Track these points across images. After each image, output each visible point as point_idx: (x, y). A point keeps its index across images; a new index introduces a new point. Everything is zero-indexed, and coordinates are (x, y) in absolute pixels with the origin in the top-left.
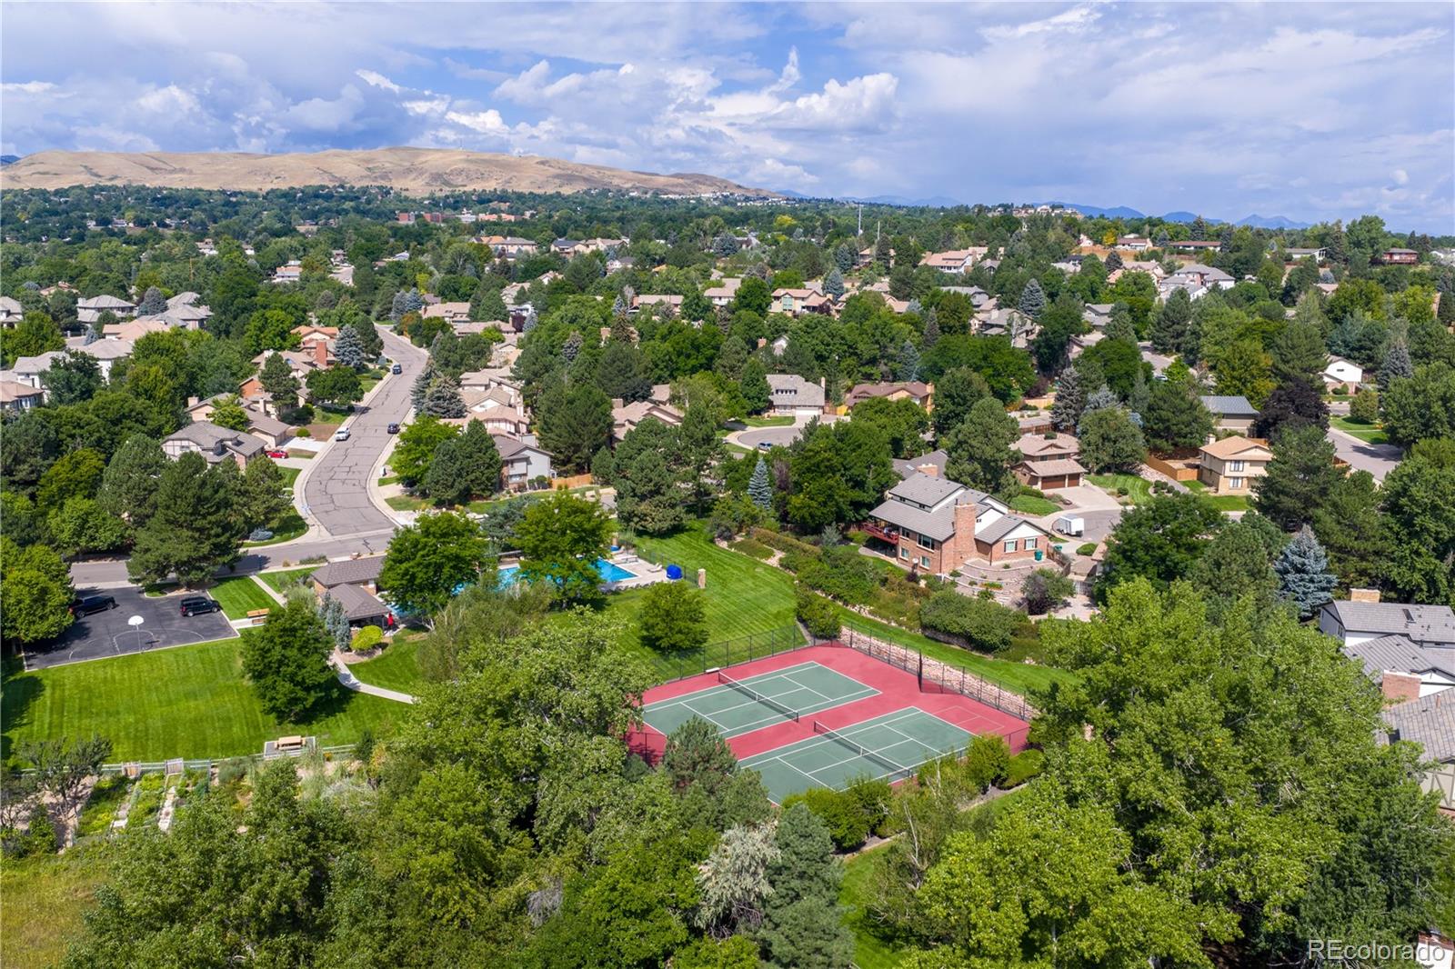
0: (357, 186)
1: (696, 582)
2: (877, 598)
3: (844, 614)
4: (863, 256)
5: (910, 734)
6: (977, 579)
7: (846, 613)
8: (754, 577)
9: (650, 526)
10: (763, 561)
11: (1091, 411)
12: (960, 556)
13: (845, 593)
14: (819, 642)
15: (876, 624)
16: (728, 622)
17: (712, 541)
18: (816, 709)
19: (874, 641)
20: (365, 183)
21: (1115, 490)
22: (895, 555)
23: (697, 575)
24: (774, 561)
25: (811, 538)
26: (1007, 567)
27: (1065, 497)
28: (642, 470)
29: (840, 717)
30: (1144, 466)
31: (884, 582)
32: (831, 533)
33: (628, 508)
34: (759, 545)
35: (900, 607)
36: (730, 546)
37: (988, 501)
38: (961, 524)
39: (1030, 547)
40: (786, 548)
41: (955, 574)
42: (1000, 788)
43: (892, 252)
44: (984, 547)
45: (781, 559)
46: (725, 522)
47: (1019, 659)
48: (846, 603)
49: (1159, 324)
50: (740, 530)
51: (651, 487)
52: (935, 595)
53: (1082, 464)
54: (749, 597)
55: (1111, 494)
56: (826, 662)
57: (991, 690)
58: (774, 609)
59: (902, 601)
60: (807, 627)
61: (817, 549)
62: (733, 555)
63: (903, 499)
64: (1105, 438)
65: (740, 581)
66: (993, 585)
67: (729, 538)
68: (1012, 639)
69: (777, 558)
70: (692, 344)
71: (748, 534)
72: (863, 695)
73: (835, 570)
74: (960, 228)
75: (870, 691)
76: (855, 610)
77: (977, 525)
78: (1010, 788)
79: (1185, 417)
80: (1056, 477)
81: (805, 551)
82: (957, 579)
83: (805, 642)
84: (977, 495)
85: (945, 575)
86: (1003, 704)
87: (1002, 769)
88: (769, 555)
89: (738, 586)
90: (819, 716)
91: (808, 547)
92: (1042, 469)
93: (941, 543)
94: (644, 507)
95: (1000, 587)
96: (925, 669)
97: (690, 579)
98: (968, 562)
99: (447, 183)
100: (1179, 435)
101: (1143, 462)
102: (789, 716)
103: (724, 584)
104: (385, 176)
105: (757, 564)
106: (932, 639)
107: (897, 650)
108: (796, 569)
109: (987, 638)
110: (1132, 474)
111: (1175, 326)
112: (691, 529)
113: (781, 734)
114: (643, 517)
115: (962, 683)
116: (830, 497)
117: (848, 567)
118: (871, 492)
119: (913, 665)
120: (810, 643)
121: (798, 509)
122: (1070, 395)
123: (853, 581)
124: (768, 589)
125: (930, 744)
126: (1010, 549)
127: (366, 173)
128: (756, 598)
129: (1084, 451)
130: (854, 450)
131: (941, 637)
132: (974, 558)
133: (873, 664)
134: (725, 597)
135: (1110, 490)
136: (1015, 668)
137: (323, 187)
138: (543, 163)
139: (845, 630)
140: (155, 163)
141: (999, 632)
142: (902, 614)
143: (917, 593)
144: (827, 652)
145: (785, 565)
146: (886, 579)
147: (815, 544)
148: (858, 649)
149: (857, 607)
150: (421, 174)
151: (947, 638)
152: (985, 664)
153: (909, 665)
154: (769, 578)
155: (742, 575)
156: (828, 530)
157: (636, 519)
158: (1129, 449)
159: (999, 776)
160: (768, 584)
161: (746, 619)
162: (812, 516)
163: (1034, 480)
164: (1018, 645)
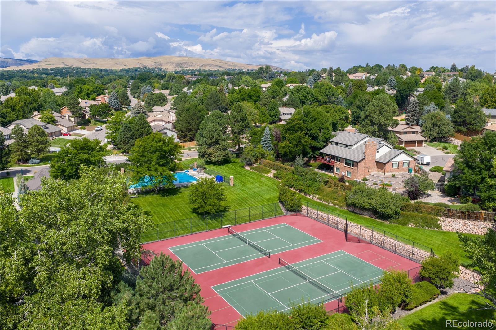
0: (151, 68)
1: (229, 183)
2: (322, 191)
3: (304, 199)
4: (322, 77)
5: (340, 267)
6: (377, 181)
7: (305, 199)
8: (260, 182)
9: (213, 159)
10: (266, 175)
11: (426, 114)
12: (368, 170)
13: (305, 189)
14: (289, 213)
15: (321, 205)
16: (241, 202)
17: (243, 167)
18: (283, 250)
19: (320, 213)
20: (153, 67)
21: (441, 148)
22: (333, 172)
23: (229, 179)
24: (271, 175)
25: (289, 163)
26: (393, 176)
27: (416, 150)
28: (210, 132)
29: (296, 256)
30: (453, 139)
31: (326, 183)
32: (300, 160)
33: (203, 150)
34: (265, 167)
35: (335, 196)
36: (251, 169)
37: (382, 142)
38: (369, 153)
39: (405, 166)
40: (278, 168)
41: (365, 179)
42: (404, 309)
43: (334, 74)
44: (381, 165)
45: (274, 174)
46: (249, 157)
47: (405, 224)
48: (306, 194)
49: (446, 92)
50: (256, 161)
51: (214, 140)
52: (353, 188)
53: (423, 136)
54: (256, 191)
55: (440, 149)
56: (293, 224)
57: (390, 241)
58: (267, 196)
59: (336, 193)
60: (283, 205)
61: (292, 168)
62: (251, 172)
63: (337, 144)
64: (434, 125)
65: (253, 183)
66: (386, 185)
67: (250, 165)
68: (401, 212)
69: (272, 173)
70: (248, 95)
71: (260, 163)
72: (312, 242)
73: (301, 178)
74: (360, 69)
75: (316, 240)
76: (310, 197)
77: (377, 154)
78: (411, 310)
79: (473, 115)
80: (411, 141)
81: (286, 169)
82: (366, 182)
83: (282, 213)
84: (376, 140)
85: (359, 180)
86: (399, 250)
87: (406, 297)
88: (269, 172)
89: (251, 186)
90: (283, 254)
91: (287, 167)
92: (404, 137)
93: (357, 163)
94: (210, 150)
95: (390, 186)
96: (349, 229)
97: (227, 182)
98: (372, 174)
99: (181, 67)
100: (470, 124)
101: (452, 136)
102: (265, 254)
103: (244, 184)
104: (160, 65)
105: (262, 176)
106: (353, 212)
107: (333, 218)
108: (281, 178)
109: (386, 211)
110: (447, 143)
111: (454, 93)
112: (234, 162)
113: (258, 265)
114: (210, 155)
115: (371, 237)
116: (300, 142)
117: (307, 176)
118: (321, 142)
119: (342, 226)
120: (285, 214)
121: (283, 148)
122: (414, 110)
123: (310, 182)
124: (266, 187)
125: (353, 275)
126: (395, 167)
127: (154, 64)
128: (259, 191)
129: (424, 131)
130: (312, 121)
131: (358, 211)
132: (375, 172)
133: (319, 225)
134: (243, 190)
135: (438, 148)
136: (403, 228)
137: (139, 68)
138: (214, 61)
139: (304, 207)
140: (85, 61)
141: (393, 207)
142: (335, 199)
143: (344, 188)
144: (293, 218)
145: (276, 177)
146: (327, 181)
147: (291, 166)
148: (311, 217)
149: (312, 196)
150: (172, 64)
151: (361, 212)
152: (385, 226)
153: (340, 226)
154: (268, 182)
155: (254, 181)
156: (298, 158)
157: (207, 156)
158: (446, 130)
159: (404, 301)
160: (266, 185)
161: (252, 201)
162: (290, 153)
163: (401, 142)
164: (404, 216)
